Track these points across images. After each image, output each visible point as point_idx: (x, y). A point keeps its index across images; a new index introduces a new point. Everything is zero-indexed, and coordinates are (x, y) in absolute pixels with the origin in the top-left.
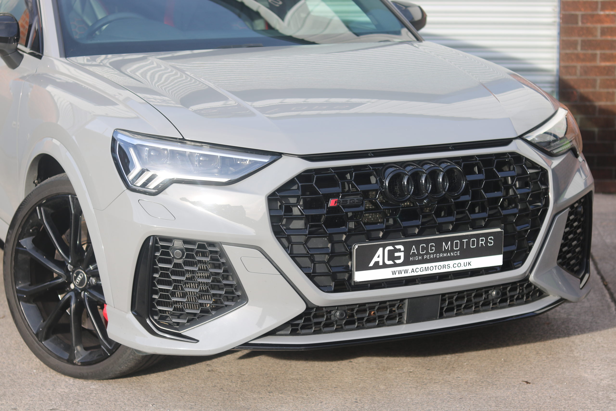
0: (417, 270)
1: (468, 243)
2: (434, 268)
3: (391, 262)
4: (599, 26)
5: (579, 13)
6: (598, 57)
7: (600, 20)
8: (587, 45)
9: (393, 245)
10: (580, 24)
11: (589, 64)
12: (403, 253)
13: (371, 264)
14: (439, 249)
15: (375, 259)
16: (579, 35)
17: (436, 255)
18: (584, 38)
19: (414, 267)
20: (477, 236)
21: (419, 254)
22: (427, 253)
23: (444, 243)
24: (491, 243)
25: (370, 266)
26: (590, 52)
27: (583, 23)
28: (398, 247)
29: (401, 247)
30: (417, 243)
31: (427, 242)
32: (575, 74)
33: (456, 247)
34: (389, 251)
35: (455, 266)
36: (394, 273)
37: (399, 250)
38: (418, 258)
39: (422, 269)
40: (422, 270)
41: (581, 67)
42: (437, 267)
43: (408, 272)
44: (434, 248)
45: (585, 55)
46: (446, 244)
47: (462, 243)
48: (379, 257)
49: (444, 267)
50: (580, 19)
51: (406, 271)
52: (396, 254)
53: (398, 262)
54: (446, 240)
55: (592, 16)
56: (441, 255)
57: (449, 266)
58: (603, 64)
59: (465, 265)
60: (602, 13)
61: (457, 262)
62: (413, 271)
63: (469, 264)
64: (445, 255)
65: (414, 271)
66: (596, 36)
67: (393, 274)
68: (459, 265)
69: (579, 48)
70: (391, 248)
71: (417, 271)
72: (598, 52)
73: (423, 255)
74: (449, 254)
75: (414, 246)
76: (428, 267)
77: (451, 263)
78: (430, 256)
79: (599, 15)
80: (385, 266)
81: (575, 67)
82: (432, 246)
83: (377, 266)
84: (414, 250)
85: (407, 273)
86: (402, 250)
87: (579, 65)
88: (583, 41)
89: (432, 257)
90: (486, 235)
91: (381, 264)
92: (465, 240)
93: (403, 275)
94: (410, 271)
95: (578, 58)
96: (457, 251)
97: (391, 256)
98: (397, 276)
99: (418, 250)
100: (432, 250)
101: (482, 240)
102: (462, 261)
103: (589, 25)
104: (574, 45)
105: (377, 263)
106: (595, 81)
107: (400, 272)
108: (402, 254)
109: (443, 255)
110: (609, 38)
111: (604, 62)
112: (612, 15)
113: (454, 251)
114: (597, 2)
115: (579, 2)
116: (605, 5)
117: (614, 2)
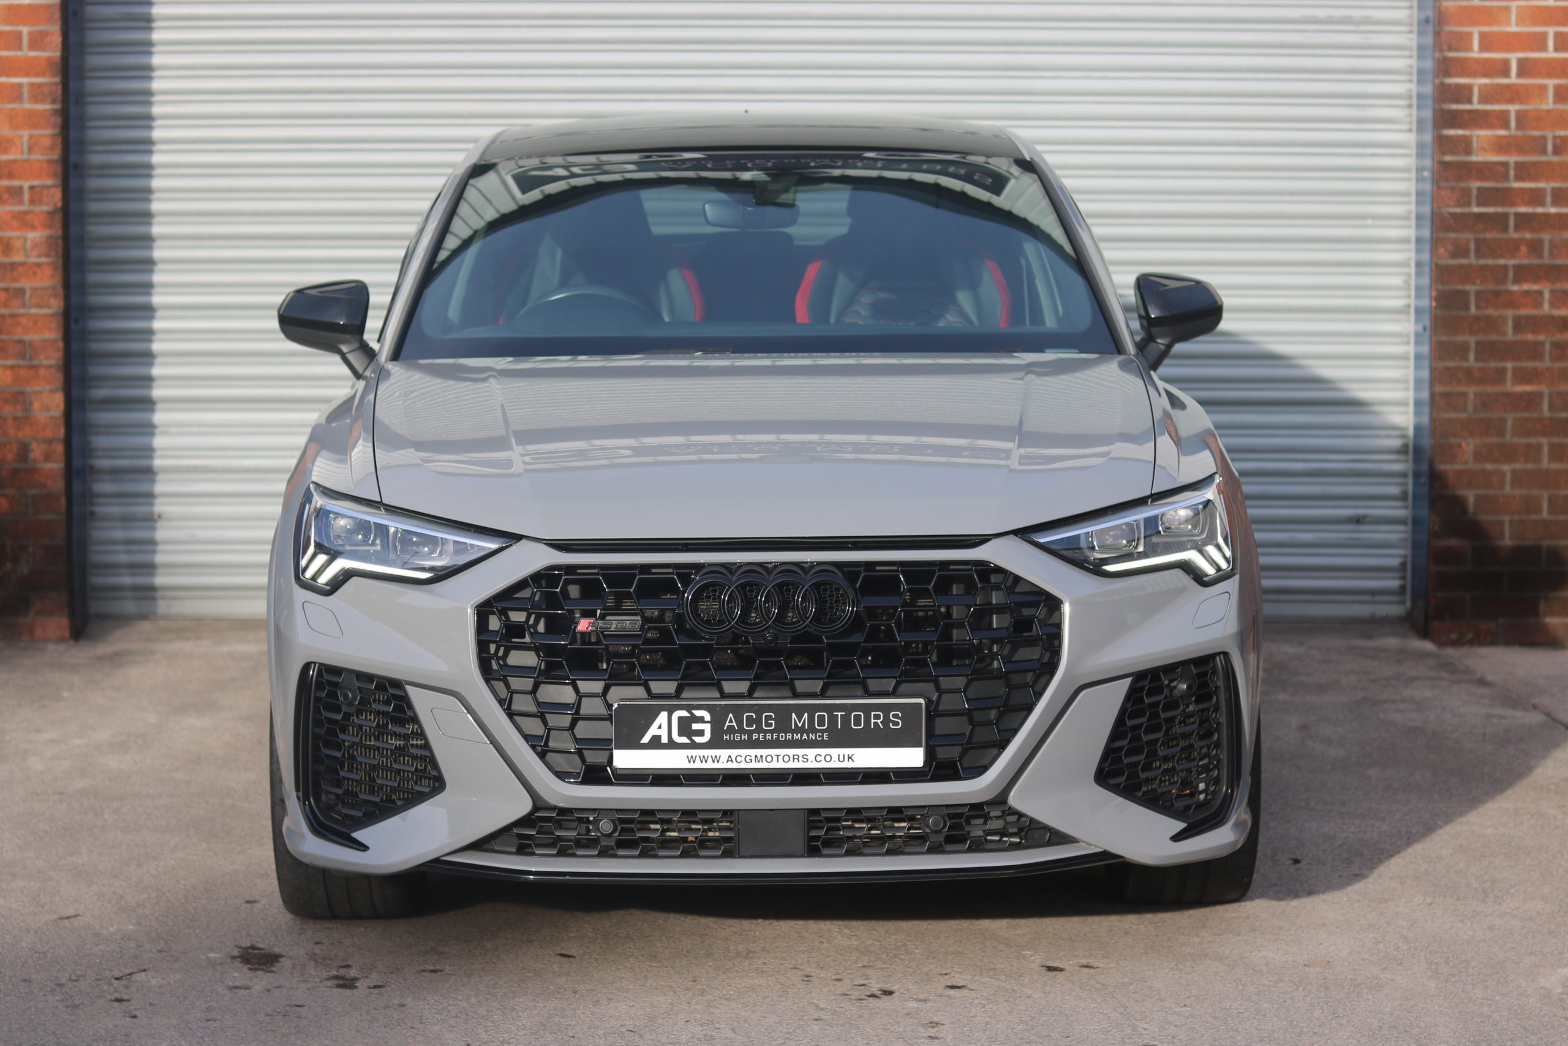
0: (739, 759)
1: (846, 720)
2: (775, 758)
3: (684, 740)
4: (1510, 313)
5: (1471, 288)
6: (1509, 374)
7: (1511, 301)
8: (1486, 350)
9: (689, 708)
10: (1473, 310)
11: (1490, 389)
12: (709, 725)
13: (646, 739)
14: (783, 725)
15: (653, 731)
16: (1472, 333)
17: (778, 736)
18: (1481, 337)
19: (734, 753)
20: (867, 709)
21: (741, 731)
22: (759, 730)
23: (794, 715)
24: (897, 724)
25: (642, 741)
26: (1493, 364)
27: (1478, 307)
28: (698, 713)
29: (707, 716)
30: (738, 711)
31: (760, 709)
32: (1464, 409)
33: (821, 723)
34: (680, 719)
35: (818, 758)
36: (691, 759)
37: (701, 720)
38: (741, 737)
39: (748, 758)
40: (748, 760)
41: (1475, 394)
42: (780, 758)
43: (721, 761)
44: (773, 722)
45: (1483, 370)
46: (800, 718)
47: (833, 720)
48: (660, 727)
49: (796, 758)
50: (1472, 299)
51: (716, 759)
52: (696, 726)
53: (698, 740)
54: (800, 710)
55: (1497, 294)
56: (789, 737)
57: (805, 758)
58: (1519, 389)
59: (841, 759)
60: (1515, 288)
61: (823, 751)
62: (730, 759)
63: (849, 758)
64: (797, 737)
65: (732, 761)
66: (1504, 333)
67: (690, 762)
68: (828, 758)
69: (1472, 357)
70: (684, 713)
71: (738, 761)
72: (1509, 365)
73: (750, 733)
74: (805, 736)
75: (731, 715)
76: (761, 756)
77: (811, 752)
78: (765, 736)
79: (1510, 293)
80: (672, 745)
81: (1464, 395)
82: (769, 718)
83: (656, 744)
84: (731, 721)
85: (718, 762)
86: (706, 720)
87: (1471, 391)
88: (1478, 344)
89: (769, 736)
90: (886, 709)
91: (665, 740)
92: (839, 714)
93: (710, 765)
94: (724, 758)
95: (1470, 376)
96: (823, 731)
97: (685, 727)
98: (698, 765)
99: (740, 723)
100: (771, 725)
101: (877, 717)
102: (835, 752)
103: (1490, 312)
104: (1461, 351)
105: (656, 738)
106: (1503, 421)
107: (704, 759)
108: (707, 728)
109: (793, 737)
110: (1530, 337)
111: (1521, 383)
112: (1536, 292)
113: (816, 731)
114: (1505, 267)
115: (1470, 266)
116: (1522, 273)
117: (1540, 267)
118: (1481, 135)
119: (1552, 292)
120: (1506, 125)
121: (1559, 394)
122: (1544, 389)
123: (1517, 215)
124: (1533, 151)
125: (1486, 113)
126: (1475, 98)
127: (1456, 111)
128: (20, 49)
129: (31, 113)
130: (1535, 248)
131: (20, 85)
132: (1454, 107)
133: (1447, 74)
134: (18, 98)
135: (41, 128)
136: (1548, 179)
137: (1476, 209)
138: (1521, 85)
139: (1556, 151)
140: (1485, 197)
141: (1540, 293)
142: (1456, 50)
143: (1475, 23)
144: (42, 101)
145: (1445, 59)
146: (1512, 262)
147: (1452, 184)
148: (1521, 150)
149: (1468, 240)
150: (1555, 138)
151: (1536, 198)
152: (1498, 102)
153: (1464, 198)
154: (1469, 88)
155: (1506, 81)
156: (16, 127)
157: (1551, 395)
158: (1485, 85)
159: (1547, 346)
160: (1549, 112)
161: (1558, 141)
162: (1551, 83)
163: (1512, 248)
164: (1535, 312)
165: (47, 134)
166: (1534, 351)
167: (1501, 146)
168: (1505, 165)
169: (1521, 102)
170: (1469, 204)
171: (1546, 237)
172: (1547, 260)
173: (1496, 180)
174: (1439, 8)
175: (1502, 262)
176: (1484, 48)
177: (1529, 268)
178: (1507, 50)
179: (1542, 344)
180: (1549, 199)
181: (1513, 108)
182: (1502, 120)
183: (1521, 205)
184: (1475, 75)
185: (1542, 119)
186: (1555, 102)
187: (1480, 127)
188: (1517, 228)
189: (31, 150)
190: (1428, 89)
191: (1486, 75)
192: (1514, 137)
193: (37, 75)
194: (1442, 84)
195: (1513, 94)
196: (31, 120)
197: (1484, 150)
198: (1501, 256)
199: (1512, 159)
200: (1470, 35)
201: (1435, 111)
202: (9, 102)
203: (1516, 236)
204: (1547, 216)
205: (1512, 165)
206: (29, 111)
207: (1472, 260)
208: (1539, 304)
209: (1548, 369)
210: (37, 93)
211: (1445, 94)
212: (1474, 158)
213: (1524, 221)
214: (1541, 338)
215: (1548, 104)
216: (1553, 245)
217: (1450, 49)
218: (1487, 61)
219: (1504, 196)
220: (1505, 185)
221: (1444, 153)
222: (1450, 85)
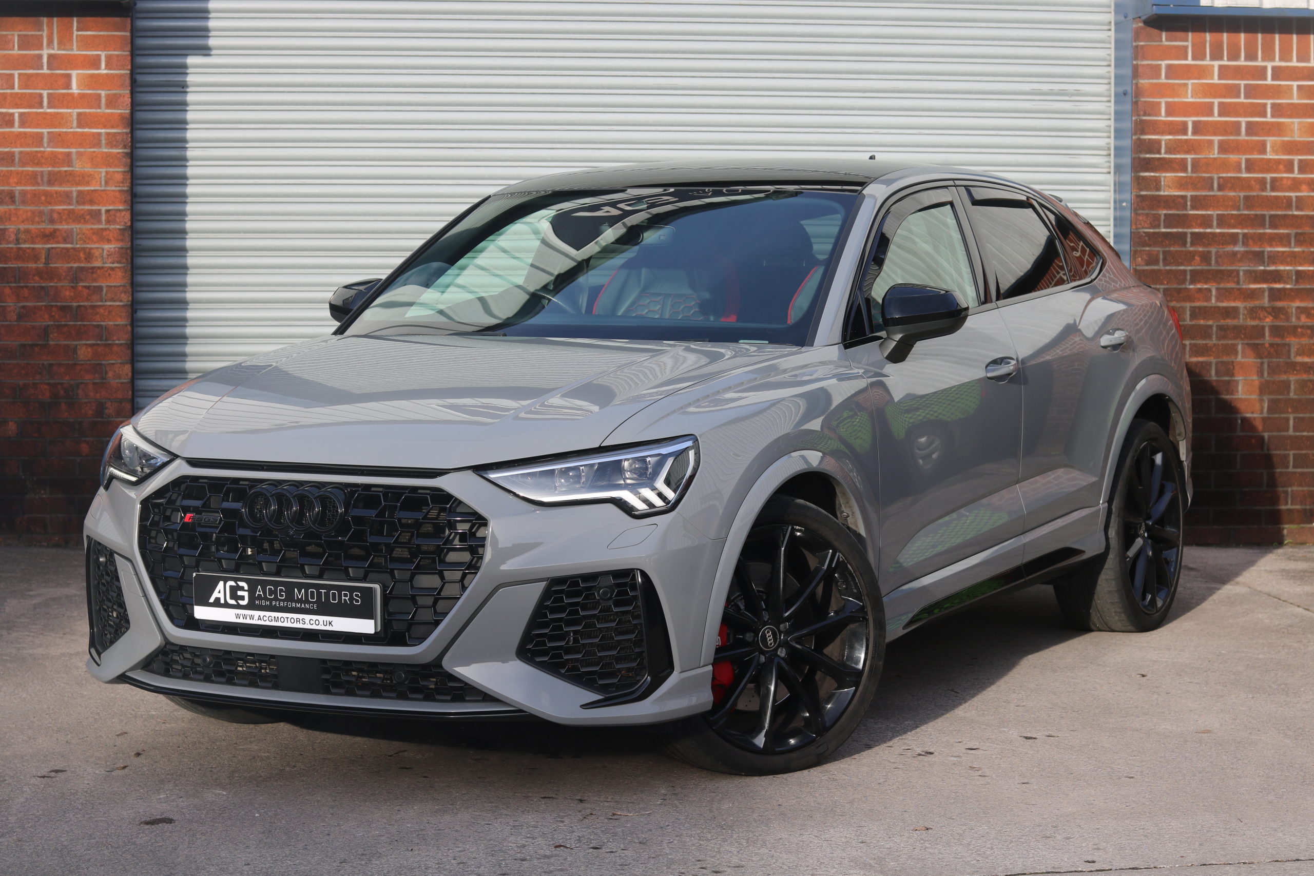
1: (327, 595)
2: (286, 619)
3: (233, 602)
9: (234, 580)
13: (212, 600)
14: (290, 597)
15: (216, 595)
17: (288, 604)
19: (262, 614)
20: (340, 589)
21: (266, 599)
22: (276, 599)
23: (295, 589)
24: (357, 601)
25: (211, 602)
28: (241, 584)
29: (246, 586)
30: (264, 584)
31: (274, 584)
33: (312, 597)
34: (231, 587)
35: (311, 622)
36: (238, 616)
37: (243, 589)
38: (266, 603)
39: (270, 618)
40: (270, 620)
42: (289, 620)
43: (254, 619)
44: (284, 593)
46: (300, 592)
47: (319, 594)
48: (219, 593)
49: (298, 621)
51: (251, 617)
52: (240, 593)
53: (242, 603)
54: (300, 586)
56: (294, 605)
57: (304, 621)
59: (325, 624)
61: (313, 617)
62: (259, 618)
63: (330, 623)
64: (298, 605)
65: (261, 619)
67: (237, 618)
68: (317, 622)
70: (233, 583)
71: (265, 619)
73: (271, 600)
74: (303, 606)
75: (259, 587)
76: (278, 618)
77: (306, 617)
78: (279, 603)
82: (281, 590)
83: (217, 603)
84: (259, 591)
86: (245, 589)
89: (282, 604)
90: (351, 589)
91: (222, 601)
92: (323, 591)
93: (248, 621)
94: (256, 617)
96: (313, 603)
97: (234, 594)
98: (241, 621)
99: (265, 593)
100: (282, 596)
101: (346, 595)
102: (320, 618)
105: (218, 599)
107: (245, 617)
108: (246, 594)
109: (296, 606)
110: (1202, 322)
111: (1195, 356)
112: (1206, 289)
113: (309, 602)
114: (1185, 271)
115: (1160, 270)
116: (1196, 276)
117: (1209, 271)
118: (1167, 176)
119: (1217, 289)
120: (1185, 169)
121: (1223, 363)
122: (1212, 360)
123: (1192, 233)
124: (1203, 188)
125: (1171, 161)
126: (1163, 151)
127: (1149, 158)
128: (99, 107)
129: (108, 155)
130: (1206, 258)
131: (99, 134)
132: (1148, 156)
133: (1143, 132)
134: (98, 145)
135: (115, 167)
136: (1215, 208)
137: (1163, 230)
138: (1195, 140)
139: (1220, 188)
140: (1171, 221)
141: (1209, 290)
142: (1150, 115)
143: (1162, 96)
144: (116, 147)
145: (1141, 120)
146: (1190, 268)
147: (1147, 212)
148: (1195, 188)
149: (1159, 251)
150: (1219, 178)
151: (1206, 221)
152: (1179, 153)
153: (1155, 222)
154: (1159, 142)
155: (1185, 137)
156: (96, 166)
157: (1217, 364)
158: (1170, 140)
159: (1214, 329)
160: (1215, 159)
161: (1221, 180)
162: (1216, 139)
163: (1189, 257)
164: (1206, 304)
165: (119, 171)
166: (1205, 332)
167: (1182, 184)
168: (1184, 197)
169: (1196, 153)
170: (1159, 226)
171: (1213, 250)
172: (1214, 267)
173: (1178, 210)
174: (1137, 84)
175: (1182, 268)
176: (1168, 114)
177: (1201, 271)
178: (1185, 116)
179: (1211, 327)
180: (1215, 223)
181: (1189, 157)
182: (1182, 165)
183: (1195, 228)
184: (1162, 133)
185: (1209, 165)
186: (1219, 153)
187: (1166, 171)
188: (1192, 244)
189: (107, 183)
190: (1127, 143)
191: (1170, 134)
192: (1191, 177)
193: (112, 127)
194: (1139, 139)
195: (1189, 147)
196: (107, 160)
197: (1170, 187)
198: (1182, 264)
199: (1189, 194)
200: (1160, 103)
201: (1134, 159)
202: (90, 148)
203: (1191, 249)
204: (1213, 234)
205: (1189, 198)
206: (106, 153)
207: (1161, 266)
208: (1208, 299)
209: (1214, 345)
210: (112, 140)
211: (1142, 146)
212: (1162, 193)
213: (1197, 238)
214: (1210, 323)
215: (1214, 154)
216: (1218, 256)
217: (1145, 115)
218: (1172, 122)
219: (1183, 220)
220: (1185, 212)
221: (1141, 190)
222: (1145, 140)
